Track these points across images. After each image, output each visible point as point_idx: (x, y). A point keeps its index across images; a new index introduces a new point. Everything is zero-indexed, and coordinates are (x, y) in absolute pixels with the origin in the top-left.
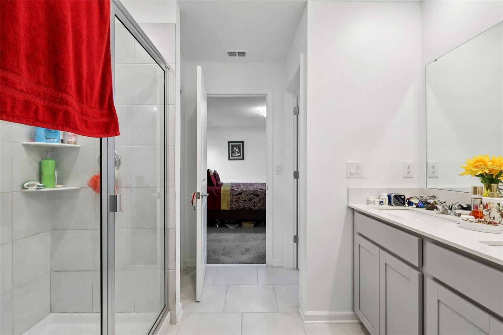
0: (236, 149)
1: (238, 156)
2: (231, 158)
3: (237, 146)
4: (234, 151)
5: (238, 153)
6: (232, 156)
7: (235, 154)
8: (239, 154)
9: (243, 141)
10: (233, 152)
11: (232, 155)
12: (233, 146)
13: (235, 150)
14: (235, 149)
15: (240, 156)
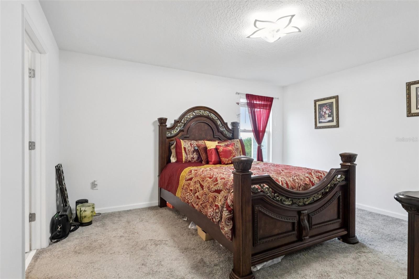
0: (326, 110)
1: (329, 121)
2: (319, 125)
3: (327, 106)
4: (323, 114)
5: (329, 116)
6: (320, 122)
7: (325, 119)
8: (331, 119)
9: (338, 96)
10: (321, 116)
11: (321, 120)
12: (321, 106)
13: (325, 113)
14: (324, 110)
15: (332, 121)
